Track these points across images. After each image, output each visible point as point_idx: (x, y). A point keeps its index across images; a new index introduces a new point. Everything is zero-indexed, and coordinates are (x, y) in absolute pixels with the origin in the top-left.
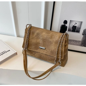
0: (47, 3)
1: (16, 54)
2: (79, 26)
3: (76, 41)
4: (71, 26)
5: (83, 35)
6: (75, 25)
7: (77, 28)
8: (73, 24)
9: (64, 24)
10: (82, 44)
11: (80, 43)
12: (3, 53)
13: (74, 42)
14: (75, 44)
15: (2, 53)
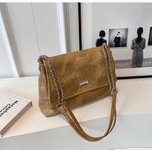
0: (66, 6)
1: (31, 104)
2: (125, 37)
3: (124, 61)
4: (113, 38)
5: (132, 49)
6: (118, 36)
7: (122, 39)
8: (114, 35)
9: (100, 37)
10: (134, 64)
11: (131, 63)
12: (7, 109)
13: (121, 64)
14: (123, 66)
15: (5, 110)
